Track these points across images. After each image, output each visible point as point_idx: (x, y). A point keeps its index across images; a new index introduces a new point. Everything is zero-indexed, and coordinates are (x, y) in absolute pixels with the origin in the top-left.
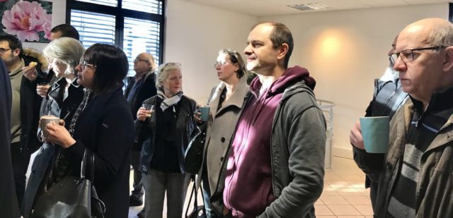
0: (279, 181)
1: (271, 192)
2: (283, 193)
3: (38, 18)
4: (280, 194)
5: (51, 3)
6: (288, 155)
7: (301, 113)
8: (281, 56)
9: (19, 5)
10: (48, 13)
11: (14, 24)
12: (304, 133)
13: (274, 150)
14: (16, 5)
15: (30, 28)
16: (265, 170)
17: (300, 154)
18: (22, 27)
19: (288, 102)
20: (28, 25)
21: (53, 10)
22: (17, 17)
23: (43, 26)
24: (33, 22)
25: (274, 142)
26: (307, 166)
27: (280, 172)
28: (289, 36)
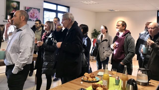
0: (126, 54)
1: (124, 56)
2: (127, 55)
3: (36, 14)
4: (126, 56)
5: (40, 9)
6: (128, 48)
7: (130, 40)
8: (124, 28)
9: (32, 10)
10: (39, 12)
11: (31, 16)
12: (131, 43)
13: (125, 47)
14: (31, 10)
15: (35, 17)
16: (123, 51)
17: (131, 48)
18: (32, 16)
19: (127, 38)
20: (34, 16)
21: (40, 11)
22: (31, 14)
23: (38, 16)
24: (35, 15)
25: (125, 46)
26: (132, 50)
27: (126, 52)
28: (126, 24)
